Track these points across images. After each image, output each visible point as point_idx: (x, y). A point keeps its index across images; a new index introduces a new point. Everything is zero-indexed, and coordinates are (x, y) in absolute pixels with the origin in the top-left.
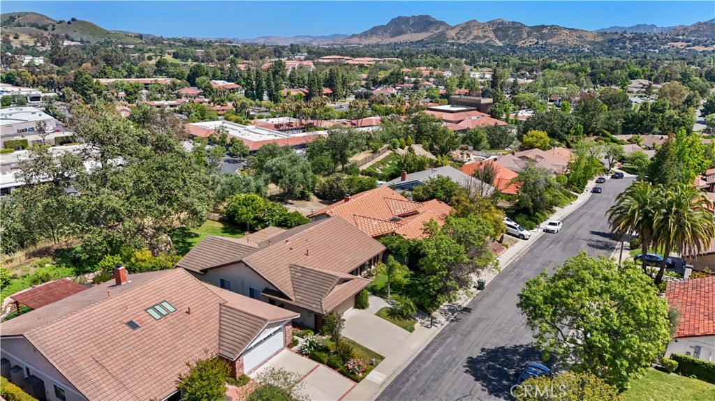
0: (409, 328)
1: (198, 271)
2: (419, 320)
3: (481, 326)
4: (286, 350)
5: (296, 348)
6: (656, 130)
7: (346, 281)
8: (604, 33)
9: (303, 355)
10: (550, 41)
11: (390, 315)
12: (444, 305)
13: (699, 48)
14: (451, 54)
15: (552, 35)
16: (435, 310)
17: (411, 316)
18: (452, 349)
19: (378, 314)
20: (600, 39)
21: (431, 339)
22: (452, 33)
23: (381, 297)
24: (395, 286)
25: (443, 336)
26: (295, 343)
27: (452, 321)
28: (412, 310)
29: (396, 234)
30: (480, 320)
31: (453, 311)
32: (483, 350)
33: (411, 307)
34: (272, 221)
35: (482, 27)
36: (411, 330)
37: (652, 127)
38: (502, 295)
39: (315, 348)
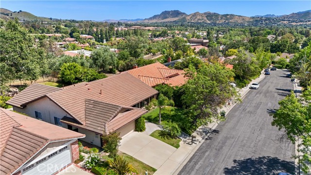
0: (175, 145)
1: (19, 106)
2: (183, 139)
3: (229, 142)
4: (73, 166)
5: (81, 164)
6: (286, 51)
7: (128, 110)
8: (253, 18)
9: (86, 170)
10: (230, 21)
11: (161, 135)
12: (200, 128)
13: (294, 24)
14: (188, 26)
15: (231, 19)
16: (193, 132)
17: (177, 136)
18: (210, 161)
19: (152, 135)
20: (251, 20)
21: (193, 153)
22: (188, 18)
23: (155, 123)
24: (164, 116)
25: (202, 150)
26: (81, 159)
27: (207, 139)
28: (178, 132)
29: (165, 84)
30: (227, 138)
31: (206, 132)
32: (235, 161)
33: (176, 129)
34: (86, 79)
35: (201, 15)
36: (177, 147)
37: (284, 50)
38: (238, 122)
39: (96, 163)
